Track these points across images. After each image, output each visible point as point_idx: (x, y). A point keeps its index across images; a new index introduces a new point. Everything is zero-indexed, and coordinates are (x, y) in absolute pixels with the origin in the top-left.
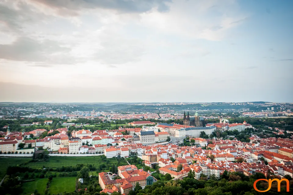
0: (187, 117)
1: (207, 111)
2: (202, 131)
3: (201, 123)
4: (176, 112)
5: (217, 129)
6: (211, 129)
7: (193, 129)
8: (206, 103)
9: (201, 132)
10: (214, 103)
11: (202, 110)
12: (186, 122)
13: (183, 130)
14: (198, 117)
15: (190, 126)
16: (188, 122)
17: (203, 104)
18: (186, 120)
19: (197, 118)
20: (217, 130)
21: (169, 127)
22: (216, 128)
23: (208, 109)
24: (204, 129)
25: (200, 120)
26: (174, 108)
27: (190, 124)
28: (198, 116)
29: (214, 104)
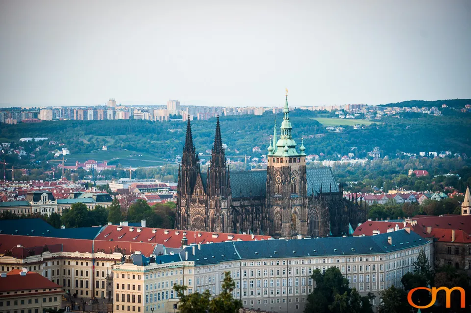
0: (205, 165)
1: (363, 161)
2: (323, 264)
3: (317, 211)
4: (124, 175)
5: (436, 253)
6: (396, 255)
7: (250, 252)
8: (359, 106)
9: (316, 275)
10: (420, 104)
11: (329, 155)
12: (197, 211)
13: (176, 258)
14: (295, 166)
15: (234, 231)
16: (217, 206)
17: (333, 114)
18: (199, 190)
19: (286, 171)
20: (436, 266)
21: (59, 248)
22: (428, 250)
23: (375, 153)
24: (339, 253)
25: (308, 186)
26: (111, 141)
27: (235, 223)
28: (292, 159)
29: (424, 110)
